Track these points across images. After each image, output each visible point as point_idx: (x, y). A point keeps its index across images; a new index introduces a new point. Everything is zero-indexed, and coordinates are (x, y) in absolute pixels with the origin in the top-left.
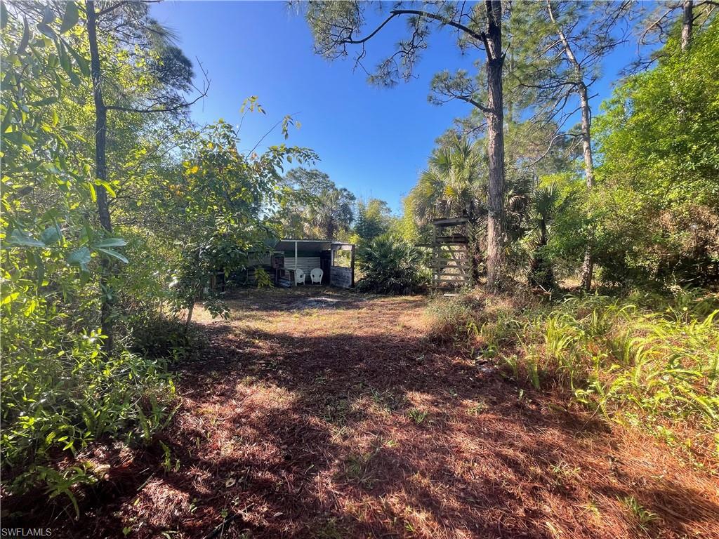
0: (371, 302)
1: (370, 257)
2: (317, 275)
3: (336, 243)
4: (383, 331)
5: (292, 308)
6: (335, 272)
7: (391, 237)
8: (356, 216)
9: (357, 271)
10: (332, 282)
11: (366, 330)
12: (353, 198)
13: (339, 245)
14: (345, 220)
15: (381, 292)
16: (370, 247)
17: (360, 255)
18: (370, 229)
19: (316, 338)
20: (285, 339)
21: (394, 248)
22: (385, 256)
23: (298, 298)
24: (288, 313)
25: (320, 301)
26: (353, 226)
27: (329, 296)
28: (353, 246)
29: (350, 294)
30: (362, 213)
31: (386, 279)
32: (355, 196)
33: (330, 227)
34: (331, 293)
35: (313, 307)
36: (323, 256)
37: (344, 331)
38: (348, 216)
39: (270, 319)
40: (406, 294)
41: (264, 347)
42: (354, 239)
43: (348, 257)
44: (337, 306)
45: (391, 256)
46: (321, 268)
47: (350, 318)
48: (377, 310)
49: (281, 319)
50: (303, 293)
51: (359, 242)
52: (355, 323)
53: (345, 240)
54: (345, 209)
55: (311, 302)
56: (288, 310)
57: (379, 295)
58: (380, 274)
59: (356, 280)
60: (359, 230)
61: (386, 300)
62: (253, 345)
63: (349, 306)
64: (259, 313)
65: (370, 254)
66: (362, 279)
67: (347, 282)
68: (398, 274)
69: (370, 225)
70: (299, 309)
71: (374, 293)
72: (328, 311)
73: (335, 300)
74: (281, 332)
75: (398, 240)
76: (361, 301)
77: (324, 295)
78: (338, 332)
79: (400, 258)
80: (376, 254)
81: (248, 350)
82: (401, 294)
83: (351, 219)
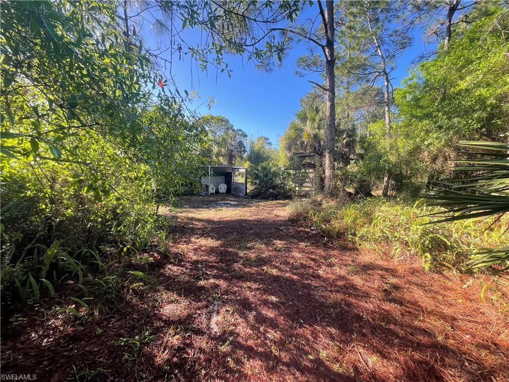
0: (257, 204)
1: (257, 177)
2: (223, 188)
3: (235, 167)
4: (264, 217)
5: (209, 207)
6: (235, 186)
7: (271, 164)
8: (248, 148)
9: (248, 185)
10: (233, 193)
11: (254, 217)
12: (245, 136)
13: (237, 168)
14: (240, 152)
15: (264, 198)
16: (257, 170)
17: (250, 175)
18: (257, 158)
19: (226, 221)
20: (209, 221)
21: (272, 170)
22: (266, 176)
23: (212, 201)
24: (208, 210)
25: (226, 203)
26: (245, 155)
27: (231, 201)
28: (246, 169)
29: (245, 200)
30: (252, 147)
31: (267, 190)
32: (247, 134)
33: (231, 157)
34: (232, 199)
35: (222, 206)
36: (226, 175)
37: (242, 218)
38: (243, 149)
39: (199, 212)
40: (279, 199)
41: (199, 225)
42: (247, 165)
43: (243, 177)
44: (237, 206)
45: (270, 176)
46: (225, 184)
47: (245, 212)
48: (261, 208)
49: (205, 212)
50: (215, 199)
51: (250, 166)
52: (248, 214)
53: (241, 165)
54: (241, 144)
55: (220, 204)
56: (208, 208)
57: (262, 200)
58: (263, 187)
59: (248, 191)
60: (250, 159)
61: (267, 203)
62: (193, 224)
63: (244, 206)
64: (191, 210)
65: (257, 175)
66: (252, 190)
67: (243, 193)
68: (274, 187)
69: (257, 155)
70: (214, 207)
71: (259, 199)
72: (232, 209)
73: (235, 203)
74: (207, 218)
75: (275, 166)
76: (251, 203)
77: (228, 200)
78: (239, 218)
79: (276, 176)
80: (261, 175)
81: (191, 226)
82: (276, 199)
83: (245, 151)
